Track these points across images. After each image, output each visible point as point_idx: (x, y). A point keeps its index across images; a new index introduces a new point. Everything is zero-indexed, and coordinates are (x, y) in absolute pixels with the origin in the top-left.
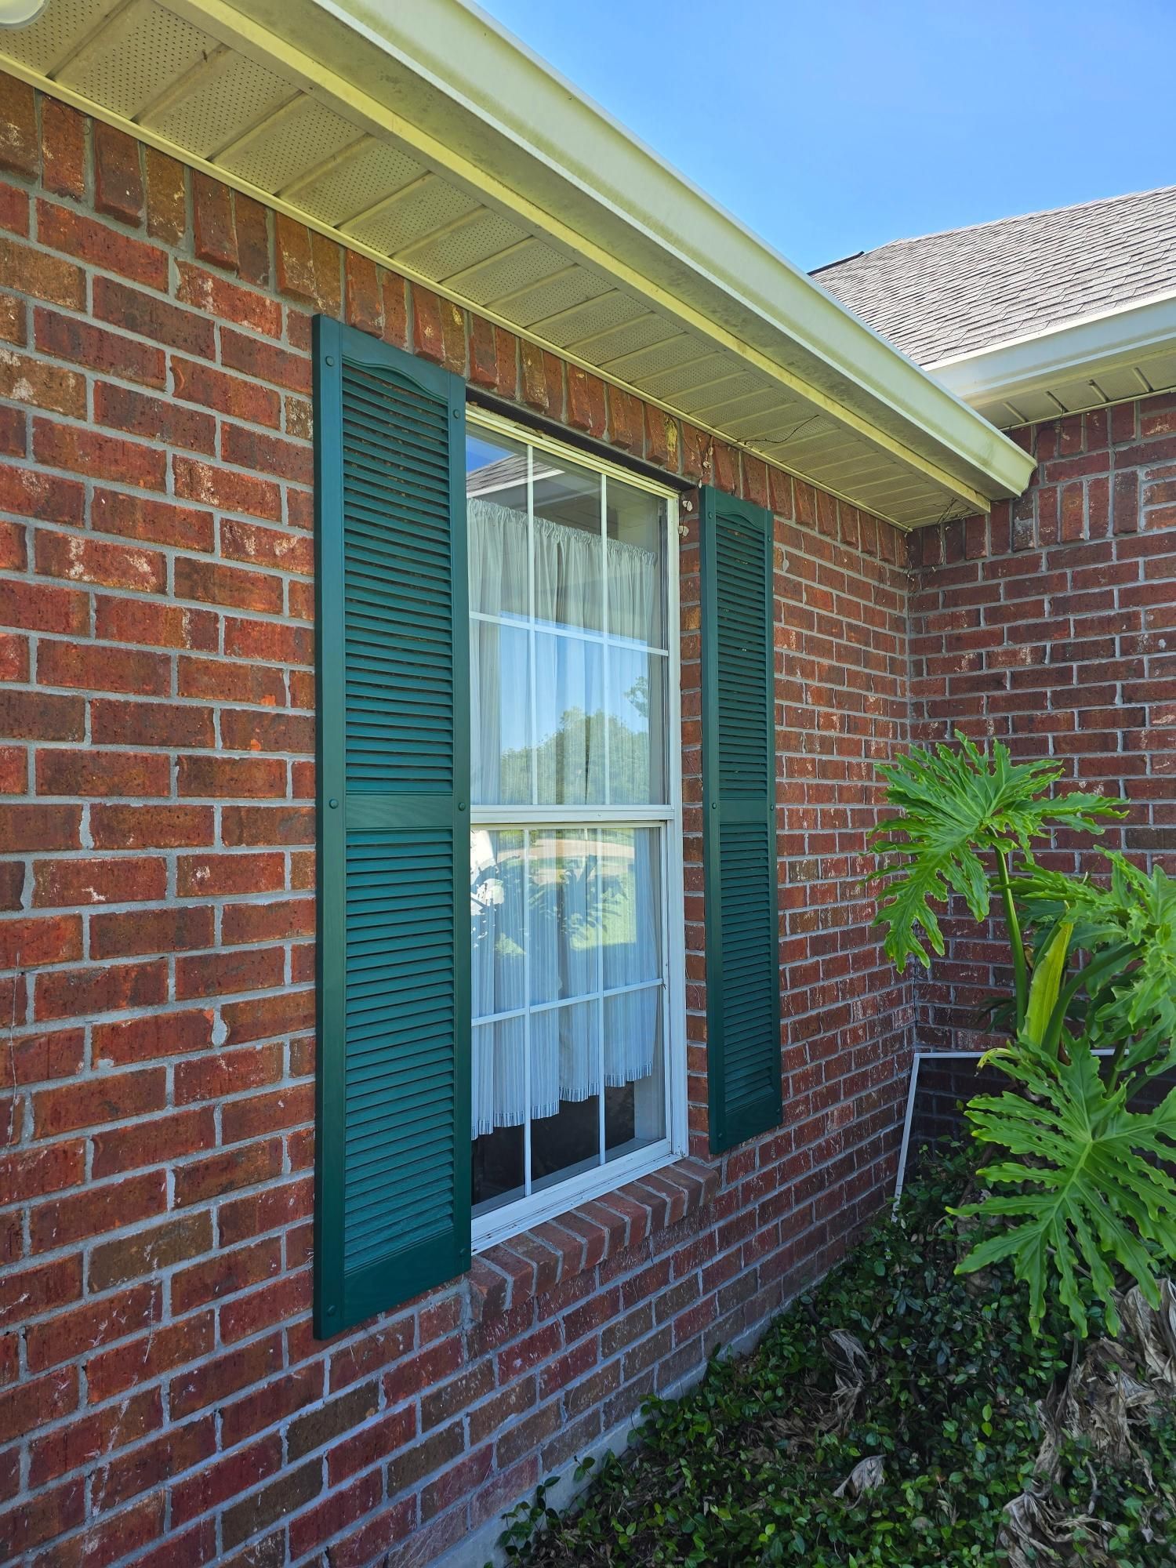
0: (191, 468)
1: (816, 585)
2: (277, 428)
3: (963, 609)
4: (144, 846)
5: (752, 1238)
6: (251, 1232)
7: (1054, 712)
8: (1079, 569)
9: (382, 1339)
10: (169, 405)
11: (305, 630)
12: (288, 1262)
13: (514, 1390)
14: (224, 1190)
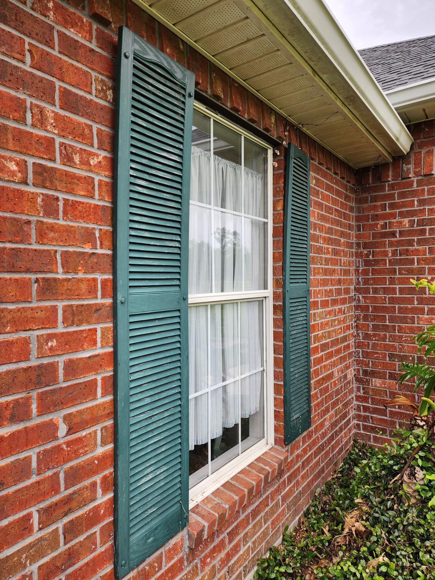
0: (42, 111)
1: (324, 191)
2: (90, 93)
3: (379, 203)
4: (17, 331)
5: (299, 478)
6: (81, 533)
7: (418, 248)
8: (431, 187)
9: (147, 568)
10: (27, 71)
11: (107, 207)
12: (101, 543)
13: (207, 573)
14: (66, 514)
